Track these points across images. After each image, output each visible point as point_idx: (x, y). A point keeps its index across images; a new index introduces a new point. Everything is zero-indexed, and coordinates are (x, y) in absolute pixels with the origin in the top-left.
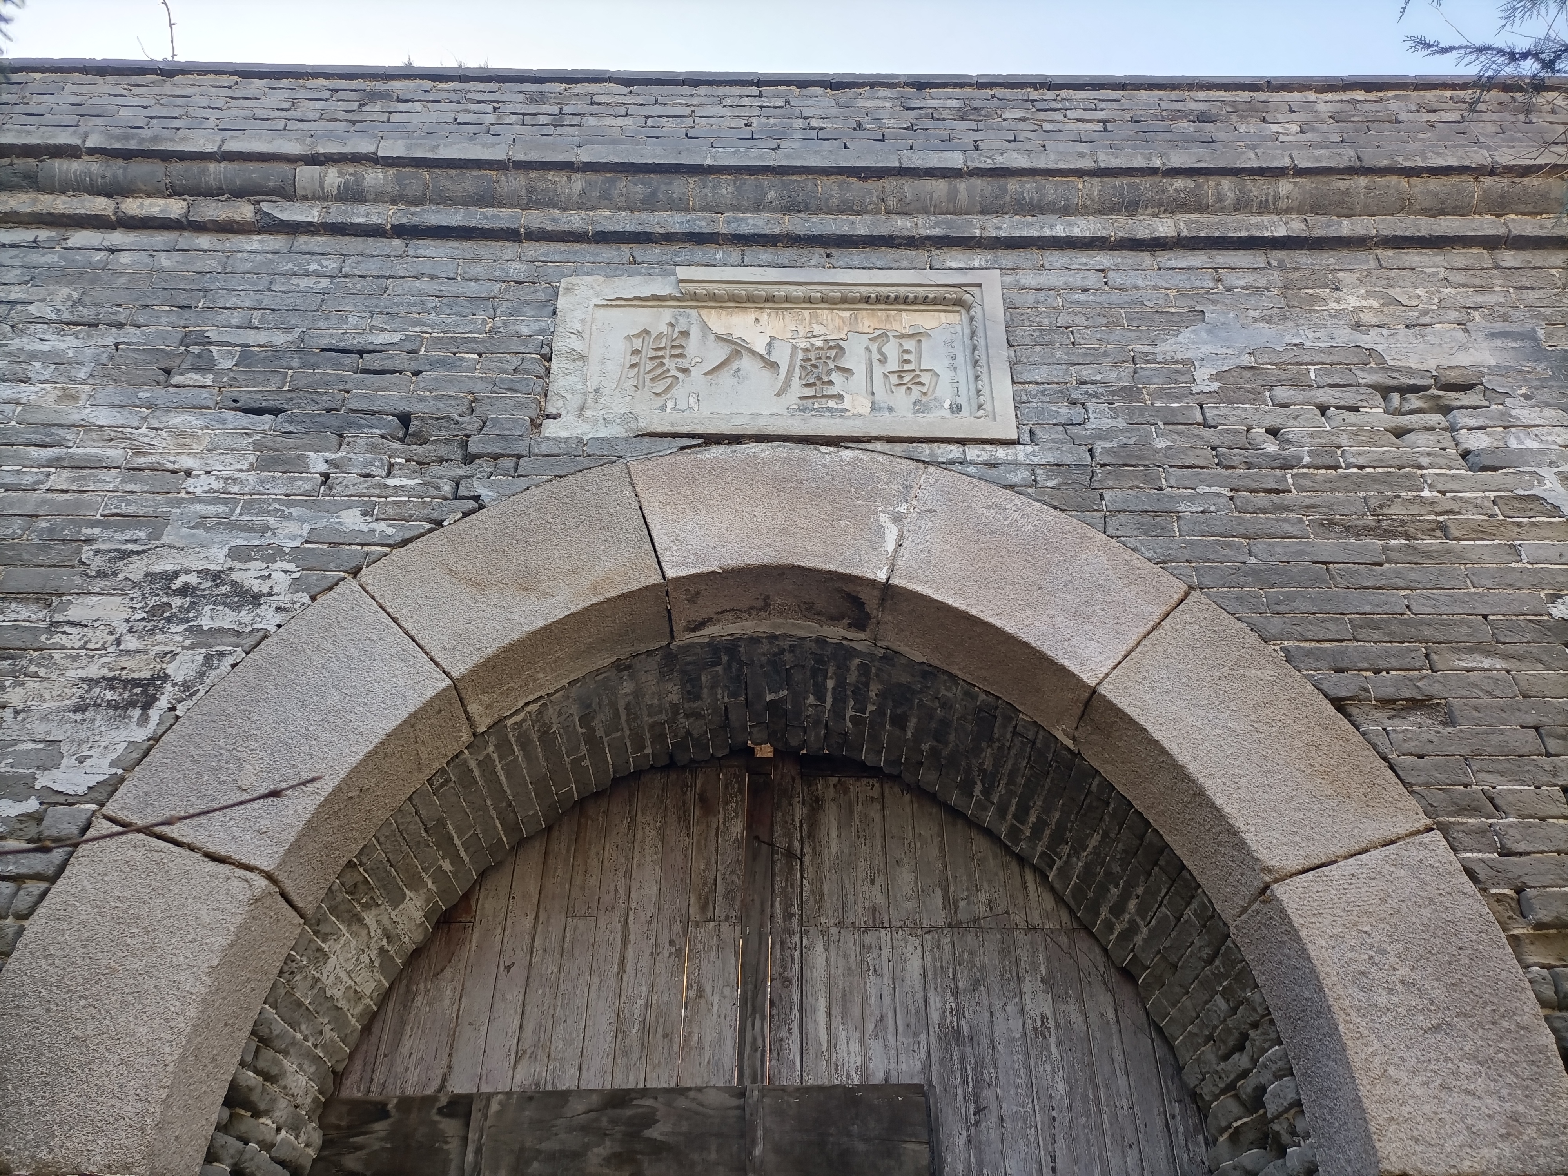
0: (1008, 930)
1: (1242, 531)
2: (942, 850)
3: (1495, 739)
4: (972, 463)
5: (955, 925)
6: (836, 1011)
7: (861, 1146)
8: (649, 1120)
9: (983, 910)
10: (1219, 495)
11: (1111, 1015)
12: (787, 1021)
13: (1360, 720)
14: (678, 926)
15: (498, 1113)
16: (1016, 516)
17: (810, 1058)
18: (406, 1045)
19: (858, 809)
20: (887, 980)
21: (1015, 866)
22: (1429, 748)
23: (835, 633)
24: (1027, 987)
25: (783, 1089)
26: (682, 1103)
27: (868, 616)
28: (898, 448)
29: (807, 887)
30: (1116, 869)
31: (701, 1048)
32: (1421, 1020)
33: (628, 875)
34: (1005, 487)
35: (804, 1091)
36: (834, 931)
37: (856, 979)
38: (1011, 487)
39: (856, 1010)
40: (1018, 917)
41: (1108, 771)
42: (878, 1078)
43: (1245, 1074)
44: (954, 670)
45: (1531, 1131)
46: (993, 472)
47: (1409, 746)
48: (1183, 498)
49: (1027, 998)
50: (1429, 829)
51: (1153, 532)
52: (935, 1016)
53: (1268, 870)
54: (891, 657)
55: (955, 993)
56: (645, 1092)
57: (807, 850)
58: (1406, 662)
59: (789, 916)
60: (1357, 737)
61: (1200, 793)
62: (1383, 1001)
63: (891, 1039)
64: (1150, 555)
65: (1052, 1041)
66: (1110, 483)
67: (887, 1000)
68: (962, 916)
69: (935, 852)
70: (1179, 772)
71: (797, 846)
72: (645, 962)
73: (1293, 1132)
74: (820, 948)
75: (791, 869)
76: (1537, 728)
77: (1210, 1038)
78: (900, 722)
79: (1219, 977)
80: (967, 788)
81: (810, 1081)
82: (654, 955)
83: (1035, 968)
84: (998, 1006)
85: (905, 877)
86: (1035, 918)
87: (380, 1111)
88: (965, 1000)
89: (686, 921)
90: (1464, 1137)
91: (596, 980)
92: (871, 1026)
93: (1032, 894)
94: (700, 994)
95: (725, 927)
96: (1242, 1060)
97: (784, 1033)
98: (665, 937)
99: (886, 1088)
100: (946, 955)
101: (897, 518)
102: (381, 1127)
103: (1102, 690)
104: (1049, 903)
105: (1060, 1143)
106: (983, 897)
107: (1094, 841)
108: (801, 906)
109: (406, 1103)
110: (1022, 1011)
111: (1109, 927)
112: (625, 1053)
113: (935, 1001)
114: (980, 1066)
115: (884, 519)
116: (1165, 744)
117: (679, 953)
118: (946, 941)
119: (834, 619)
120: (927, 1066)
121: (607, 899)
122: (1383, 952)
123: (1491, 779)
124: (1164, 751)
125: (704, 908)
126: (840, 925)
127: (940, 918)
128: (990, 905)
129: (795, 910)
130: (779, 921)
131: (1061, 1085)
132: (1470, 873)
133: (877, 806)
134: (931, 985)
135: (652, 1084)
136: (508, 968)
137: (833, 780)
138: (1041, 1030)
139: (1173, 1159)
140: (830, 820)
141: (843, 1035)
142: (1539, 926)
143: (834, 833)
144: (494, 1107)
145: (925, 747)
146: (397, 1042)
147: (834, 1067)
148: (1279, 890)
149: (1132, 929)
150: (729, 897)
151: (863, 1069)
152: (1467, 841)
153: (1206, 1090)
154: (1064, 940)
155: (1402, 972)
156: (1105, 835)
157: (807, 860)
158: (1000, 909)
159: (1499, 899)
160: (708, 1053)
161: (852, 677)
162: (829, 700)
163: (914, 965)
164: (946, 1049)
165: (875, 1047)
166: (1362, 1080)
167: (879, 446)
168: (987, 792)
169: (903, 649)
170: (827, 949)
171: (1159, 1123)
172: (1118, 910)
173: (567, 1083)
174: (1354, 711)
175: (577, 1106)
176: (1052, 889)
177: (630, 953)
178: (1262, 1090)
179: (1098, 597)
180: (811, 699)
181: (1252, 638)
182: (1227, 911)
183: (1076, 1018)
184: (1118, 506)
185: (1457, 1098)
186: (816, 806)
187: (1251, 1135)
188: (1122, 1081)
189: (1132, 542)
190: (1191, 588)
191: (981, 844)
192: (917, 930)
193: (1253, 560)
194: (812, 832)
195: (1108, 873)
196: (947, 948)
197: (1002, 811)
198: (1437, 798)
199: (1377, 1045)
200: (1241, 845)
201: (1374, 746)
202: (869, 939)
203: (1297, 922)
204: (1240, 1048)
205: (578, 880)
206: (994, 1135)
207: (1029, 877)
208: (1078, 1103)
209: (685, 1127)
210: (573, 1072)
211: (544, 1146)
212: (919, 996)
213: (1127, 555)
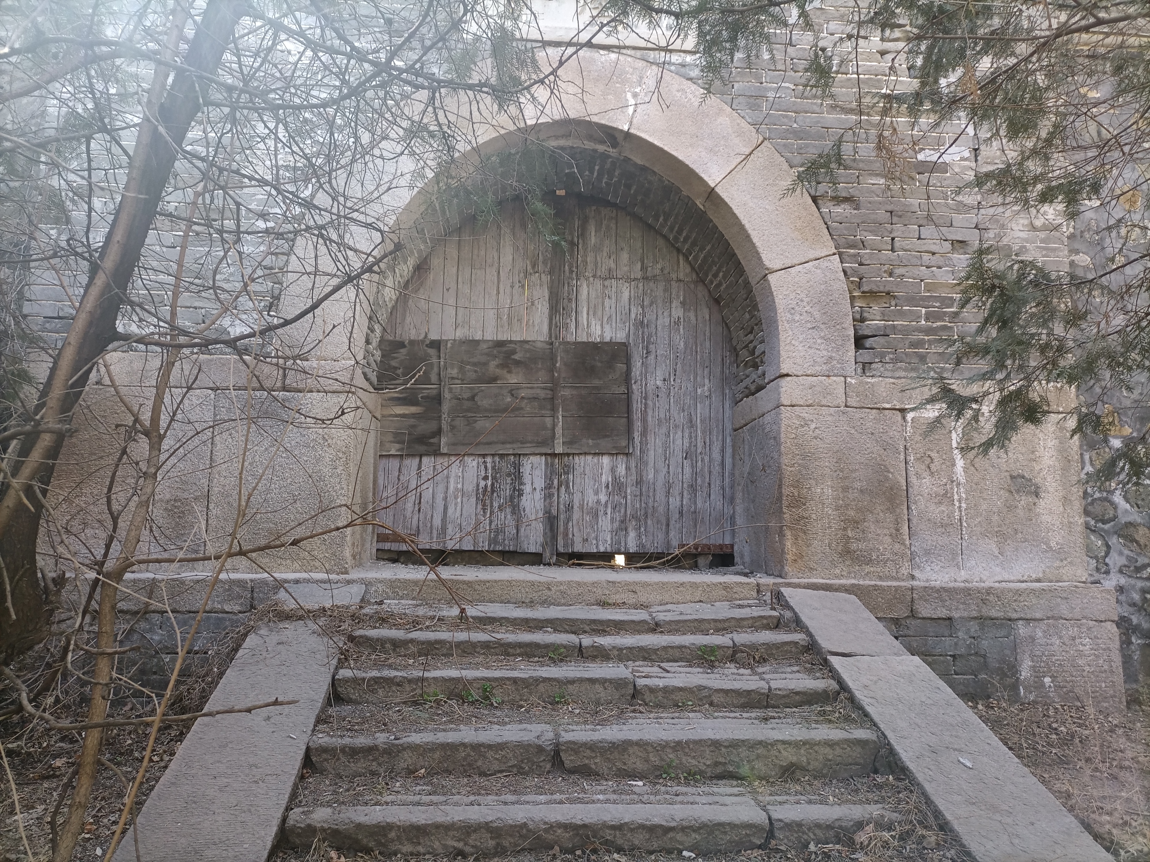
0: (669, 281)
1: (794, 109)
2: (643, 244)
3: (873, 217)
4: (674, 64)
5: (645, 278)
6: (591, 313)
7: (599, 364)
8: (514, 352)
9: (658, 272)
10: (788, 88)
11: (707, 317)
12: (570, 316)
13: (821, 206)
14: (522, 275)
15: (451, 348)
16: (691, 96)
17: (579, 331)
18: (408, 320)
19: (605, 222)
20: (613, 300)
21: (675, 253)
22: (845, 220)
23: (601, 148)
24: (674, 305)
25: (568, 343)
26: (527, 346)
27: (618, 143)
28: (639, 53)
29: (580, 259)
30: (716, 259)
31: (534, 326)
32: (809, 325)
33: (498, 251)
34: (688, 79)
35: (576, 343)
36: (591, 279)
37: (600, 300)
38: (691, 79)
39: (600, 313)
40: (674, 276)
41: (715, 221)
42: (607, 339)
43: (751, 342)
44: (656, 170)
45: (835, 362)
46: (683, 70)
47: (837, 219)
48: (771, 89)
49: (673, 310)
50: (834, 254)
51: (755, 107)
52: (633, 316)
53: (767, 269)
54: (627, 160)
55: (643, 307)
56: (511, 342)
57: (580, 241)
58: (848, 180)
59: (571, 272)
60: (817, 214)
61: (748, 236)
62: (797, 318)
63: (614, 324)
64: (750, 120)
65: (681, 327)
66: (738, 79)
67: (613, 309)
68: (649, 274)
69: (639, 244)
70: (742, 227)
71: (576, 240)
72: (508, 290)
73: (762, 362)
74: (585, 286)
75: (573, 250)
76: (891, 212)
77: (742, 328)
78: (628, 187)
79: (749, 306)
80: (656, 217)
81: (579, 340)
82: (512, 287)
83: (678, 297)
84: (660, 313)
85: (625, 256)
86: (681, 276)
87: (401, 345)
88: (646, 310)
89: (526, 274)
90: (812, 363)
91: (487, 296)
92: (605, 319)
93: (681, 265)
94: (533, 304)
95: (543, 276)
96: (751, 337)
97: (569, 321)
98: (516, 279)
99: (610, 343)
100: (641, 291)
101: (635, 95)
102: (403, 351)
103: (717, 189)
104: (688, 270)
105: (679, 365)
106: (659, 266)
107: (708, 248)
108: (577, 267)
109: (412, 342)
110: (670, 315)
111: (711, 282)
112: (502, 327)
113: (634, 310)
114: (650, 336)
115: (629, 96)
116: (738, 215)
117: (523, 286)
118: (641, 285)
119: (602, 142)
120: (628, 335)
121: (489, 261)
122: (802, 301)
123: (865, 234)
124: (737, 218)
125: (533, 267)
126: (594, 276)
127: (639, 275)
128: (662, 270)
129: (575, 269)
130: (567, 273)
131: (682, 344)
132: (845, 272)
133: (614, 221)
134: (632, 303)
135: (513, 339)
136: (448, 290)
137: (594, 208)
138: (677, 323)
139: (722, 372)
140: (592, 228)
141: (593, 323)
142: (863, 292)
143: (593, 234)
144: (449, 345)
145: (639, 198)
146: (404, 319)
147: (589, 335)
148: (769, 277)
149: (720, 284)
150: (545, 262)
151: (602, 336)
152: (848, 259)
153: (738, 347)
154: (692, 286)
155: (808, 308)
156: (713, 246)
157: (580, 246)
158: (666, 272)
159: (852, 282)
160: (537, 328)
161: (608, 166)
162: (596, 174)
163: (626, 294)
164: (637, 329)
165: (607, 328)
166: (782, 344)
167: (629, 52)
168: (666, 220)
169: (632, 157)
170: (588, 287)
171: (720, 359)
172: (715, 276)
173: (478, 337)
174: (820, 202)
175: (484, 346)
176: (690, 264)
177: (501, 286)
178: (755, 347)
179: (722, 142)
180: (587, 173)
181: (785, 166)
182: (753, 282)
183: (693, 318)
184: (741, 93)
185: (813, 351)
186: (585, 221)
187: (751, 363)
188: (707, 343)
189: (742, 113)
190: (765, 139)
191: (661, 242)
192: (629, 280)
193: (795, 125)
194: (583, 235)
195: (713, 261)
196: (641, 288)
197: (671, 229)
198: (841, 241)
199: (791, 333)
200: (760, 258)
201: (823, 218)
202: (607, 283)
203: (773, 289)
204: (751, 332)
205: (476, 252)
206: (653, 362)
207: (681, 258)
208: (688, 351)
209: (528, 355)
210: (480, 333)
211: (471, 360)
212: (627, 307)
213: (740, 120)
